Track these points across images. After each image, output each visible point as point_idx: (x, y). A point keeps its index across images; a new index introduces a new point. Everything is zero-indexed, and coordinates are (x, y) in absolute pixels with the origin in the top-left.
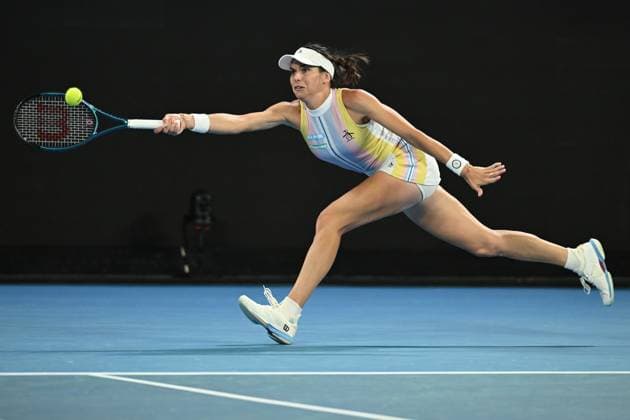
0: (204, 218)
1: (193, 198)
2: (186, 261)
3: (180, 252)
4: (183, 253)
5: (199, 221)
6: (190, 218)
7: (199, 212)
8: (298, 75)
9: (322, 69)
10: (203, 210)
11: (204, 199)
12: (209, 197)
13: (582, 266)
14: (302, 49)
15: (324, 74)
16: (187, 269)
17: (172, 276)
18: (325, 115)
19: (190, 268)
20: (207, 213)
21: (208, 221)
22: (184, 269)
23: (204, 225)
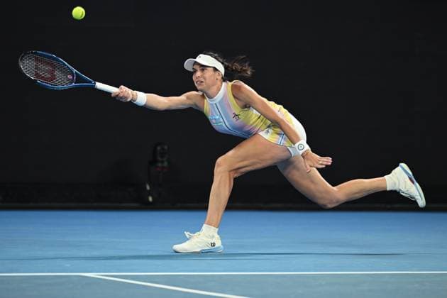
0: (162, 162)
1: (155, 148)
2: (150, 193)
3: (146, 188)
4: (148, 188)
5: (160, 165)
6: (153, 162)
7: (159, 159)
8: (199, 74)
9: (215, 69)
10: (162, 157)
11: (163, 149)
12: (166, 147)
13: (397, 185)
14: (201, 55)
15: (217, 73)
16: (150, 199)
17: (140, 204)
18: (219, 102)
19: (153, 199)
20: (165, 159)
21: (166, 164)
22: (148, 199)
23: (163, 168)
